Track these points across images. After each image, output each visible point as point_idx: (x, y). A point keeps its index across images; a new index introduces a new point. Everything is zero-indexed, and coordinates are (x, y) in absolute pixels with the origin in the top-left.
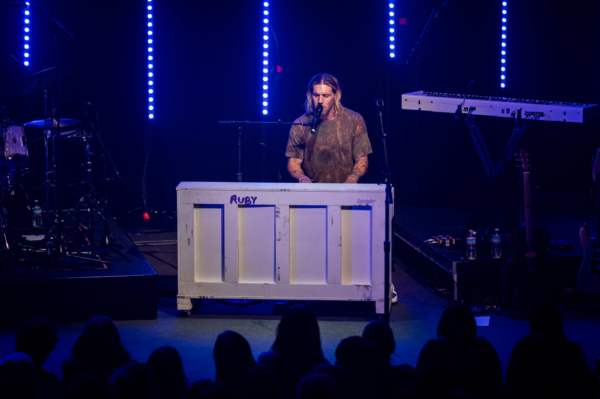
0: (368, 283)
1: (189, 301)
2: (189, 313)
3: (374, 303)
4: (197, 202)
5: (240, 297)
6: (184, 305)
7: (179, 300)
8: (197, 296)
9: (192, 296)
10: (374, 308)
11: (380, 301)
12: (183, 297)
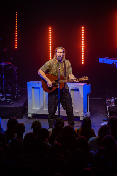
0: (78, 111)
1: (31, 114)
2: (31, 118)
3: (79, 117)
4: (33, 87)
5: (44, 114)
6: (30, 115)
7: (28, 114)
8: (33, 113)
9: (32, 113)
10: (80, 119)
11: (82, 116)
12: (29, 113)
